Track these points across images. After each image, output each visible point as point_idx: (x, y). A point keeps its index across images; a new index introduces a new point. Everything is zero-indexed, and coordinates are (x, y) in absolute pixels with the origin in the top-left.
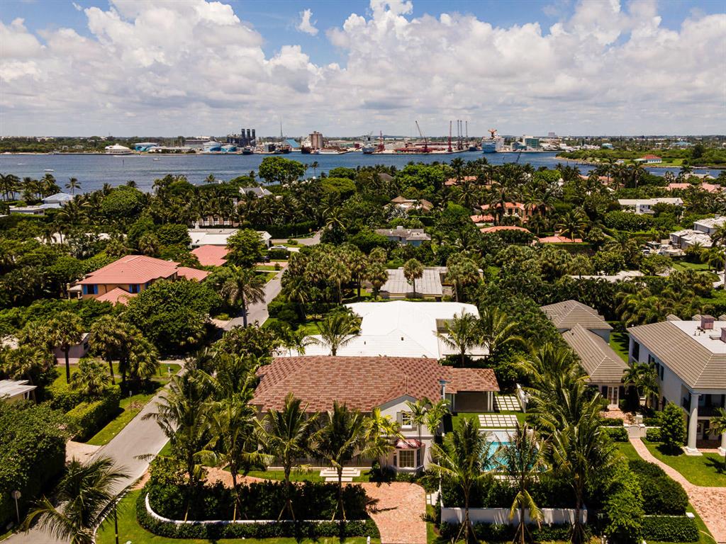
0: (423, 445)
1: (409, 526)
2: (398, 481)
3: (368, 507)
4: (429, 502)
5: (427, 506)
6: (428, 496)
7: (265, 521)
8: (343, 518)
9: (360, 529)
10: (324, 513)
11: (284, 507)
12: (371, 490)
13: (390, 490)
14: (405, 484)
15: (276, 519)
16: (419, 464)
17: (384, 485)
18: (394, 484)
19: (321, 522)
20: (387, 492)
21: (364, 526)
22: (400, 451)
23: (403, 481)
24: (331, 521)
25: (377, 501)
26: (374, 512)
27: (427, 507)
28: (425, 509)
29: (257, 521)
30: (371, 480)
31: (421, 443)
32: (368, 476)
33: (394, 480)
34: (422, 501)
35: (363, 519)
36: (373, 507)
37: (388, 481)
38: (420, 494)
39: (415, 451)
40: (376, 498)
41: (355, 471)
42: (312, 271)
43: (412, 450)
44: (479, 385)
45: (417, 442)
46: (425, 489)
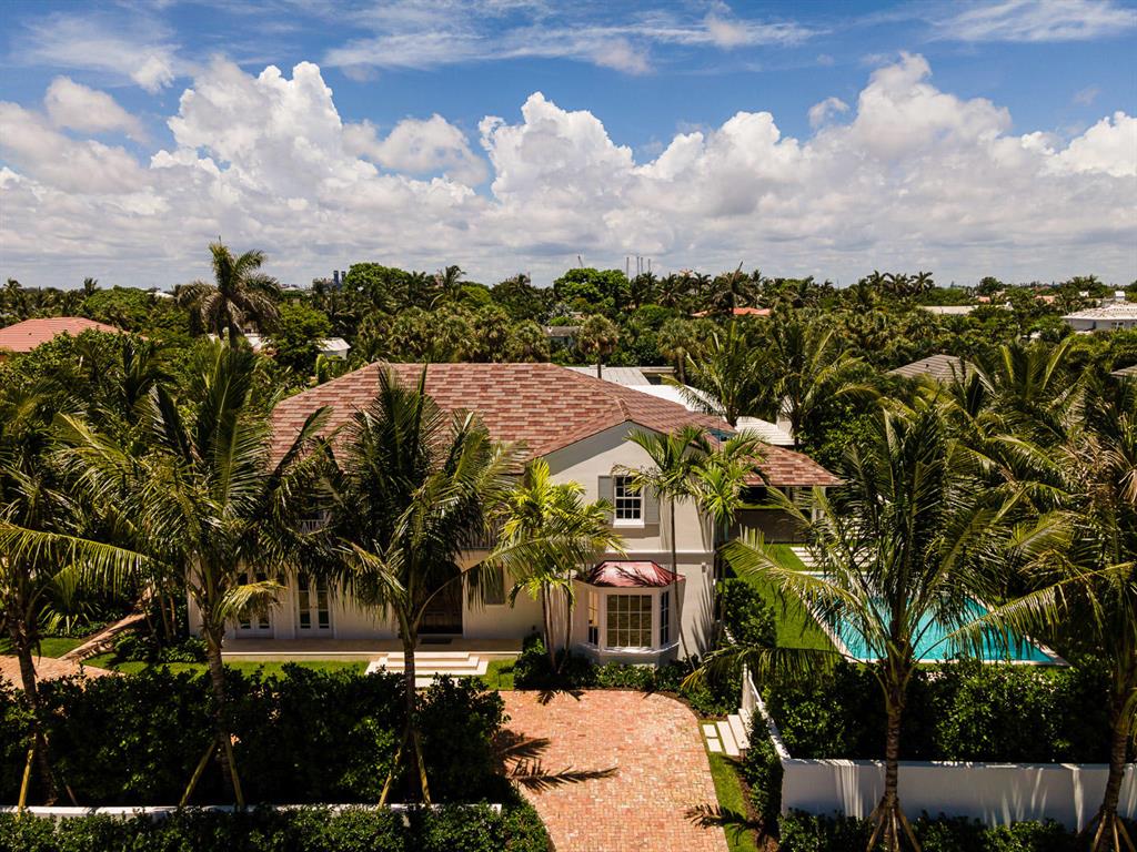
0: (679, 579)
1: (662, 826)
2: (604, 687)
3: (511, 765)
4: (714, 746)
5: (712, 757)
6: (709, 729)
7: (129, 810)
8: (421, 798)
9: (484, 837)
10: (350, 779)
11: (205, 759)
12: (522, 712)
13: (580, 712)
14: (627, 697)
15: (175, 802)
16: (665, 639)
17: (562, 698)
18: (591, 697)
19: (337, 810)
20: (573, 717)
21: (497, 825)
22: (610, 598)
23: (619, 686)
24: (377, 808)
25: (540, 744)
26: (534, 781)
27: (711, 761)
28: (706, 767)
29: (102, 810)
30: (522, 685)
31: (674, 575)
32: (511, 676)
33: (591, 685)
34: (690, 741)
35: (492, 801)
36: (530, 764)
37: (574, 688)
38: (680, 722)
39: (656, 594)
40: (538, 735)
41: (473, 661)
42: (403, 334)
43: (645, 591)
44: (791, 473)
45: (660, 571)
46: (694, 708)
